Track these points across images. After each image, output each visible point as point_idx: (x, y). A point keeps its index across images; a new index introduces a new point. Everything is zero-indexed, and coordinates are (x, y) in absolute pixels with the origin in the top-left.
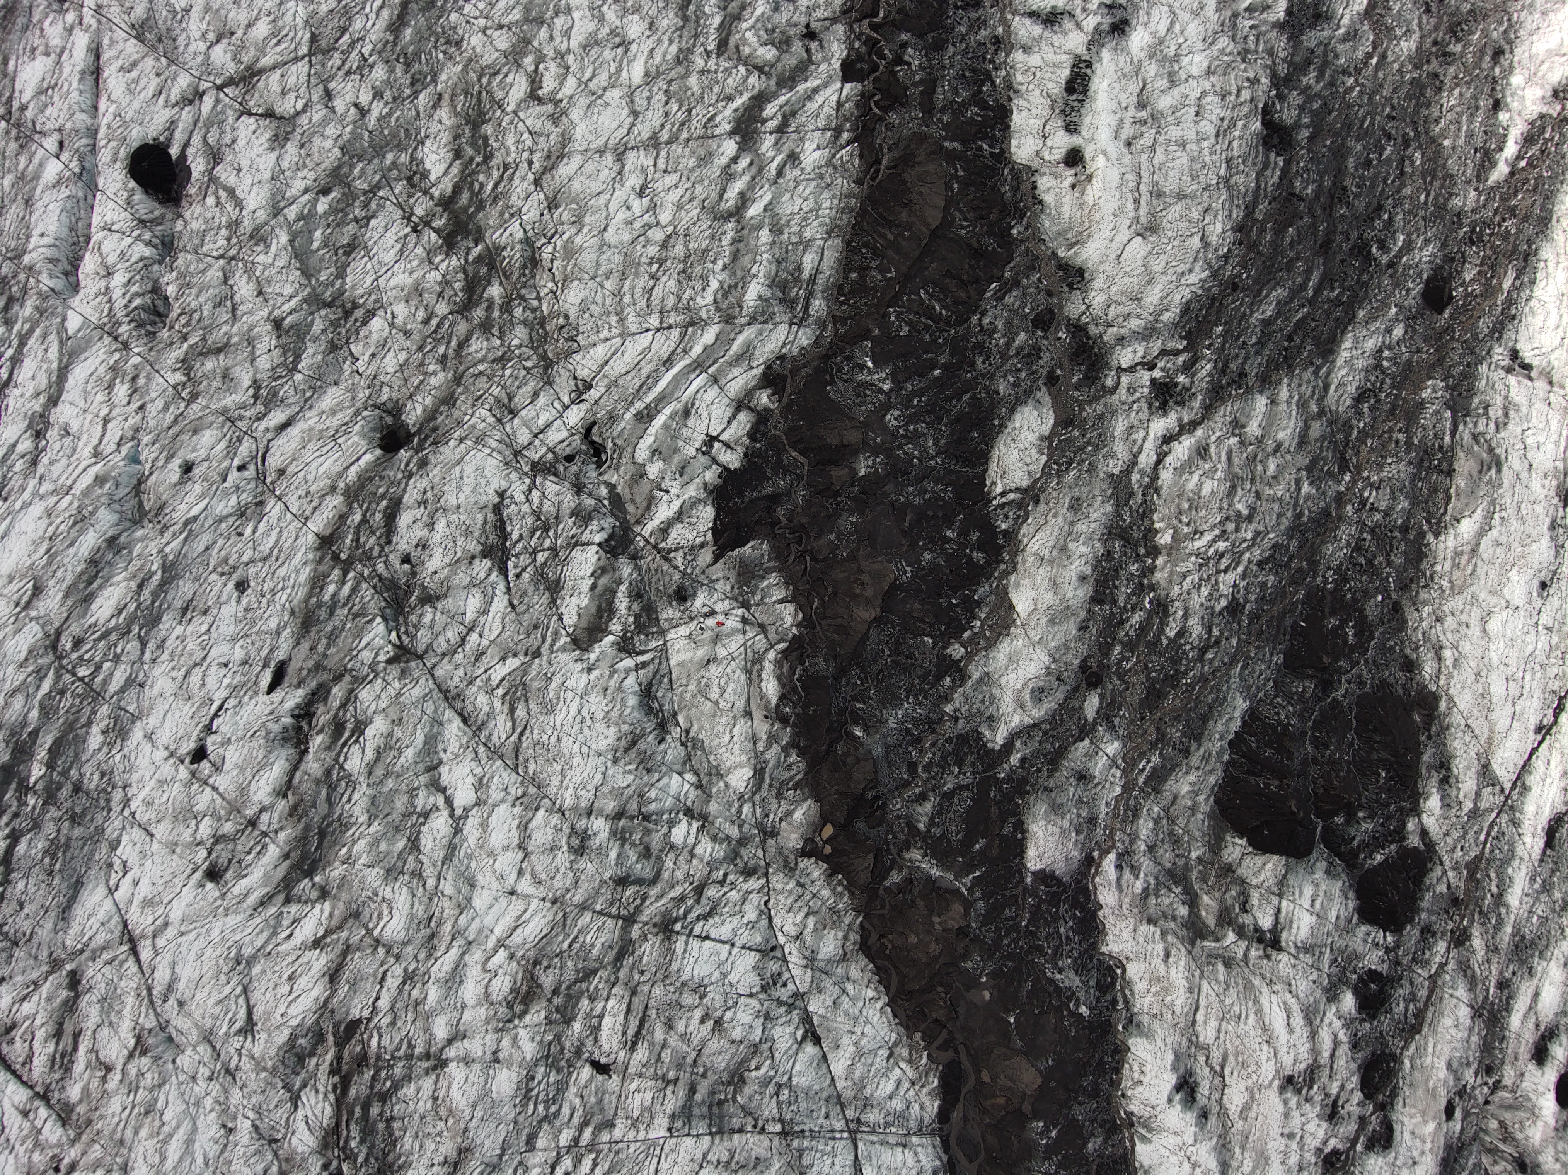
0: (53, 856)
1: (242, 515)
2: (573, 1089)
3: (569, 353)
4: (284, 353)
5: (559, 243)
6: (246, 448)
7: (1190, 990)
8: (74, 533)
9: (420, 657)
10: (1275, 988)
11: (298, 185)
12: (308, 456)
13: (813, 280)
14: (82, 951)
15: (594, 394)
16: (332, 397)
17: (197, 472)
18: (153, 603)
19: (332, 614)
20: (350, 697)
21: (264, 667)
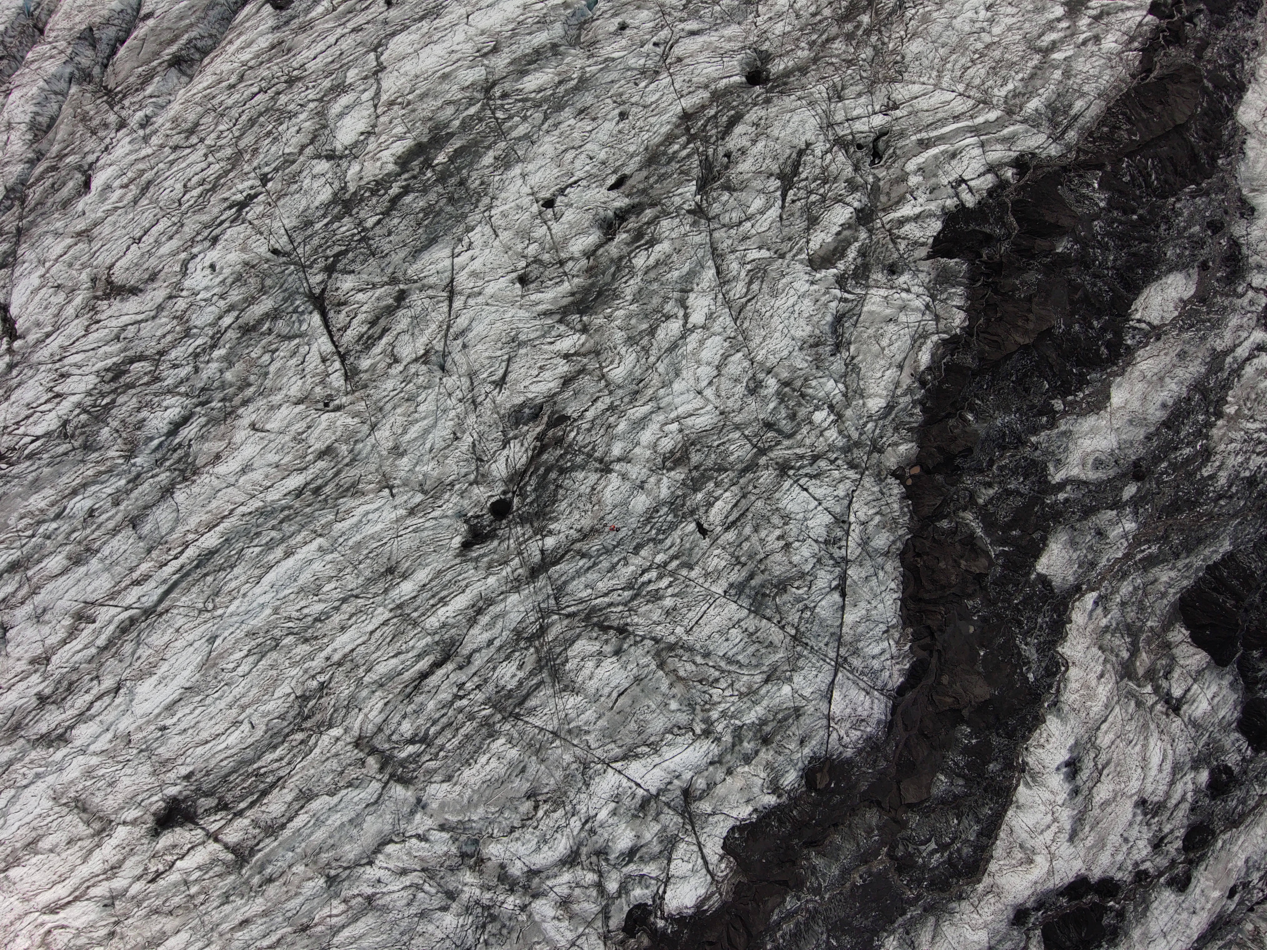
0: (426, 215)
1: (642, 73)
2: (679, 532)
3: (894, 81)
5: (921, 11)
6: (664, 34)
7: (1106, 706)
8: (535, 27)
9: (709, 220)
10: (1163, 737)
12: (701, 58)
13: (1075, 118)
14: (415, 282)
15: (898, 113)
16: (733, 30)
17: (628, 32)
18: (563, 97)
19: (668, 163)
20: (655, 220)
21: (614, 172)
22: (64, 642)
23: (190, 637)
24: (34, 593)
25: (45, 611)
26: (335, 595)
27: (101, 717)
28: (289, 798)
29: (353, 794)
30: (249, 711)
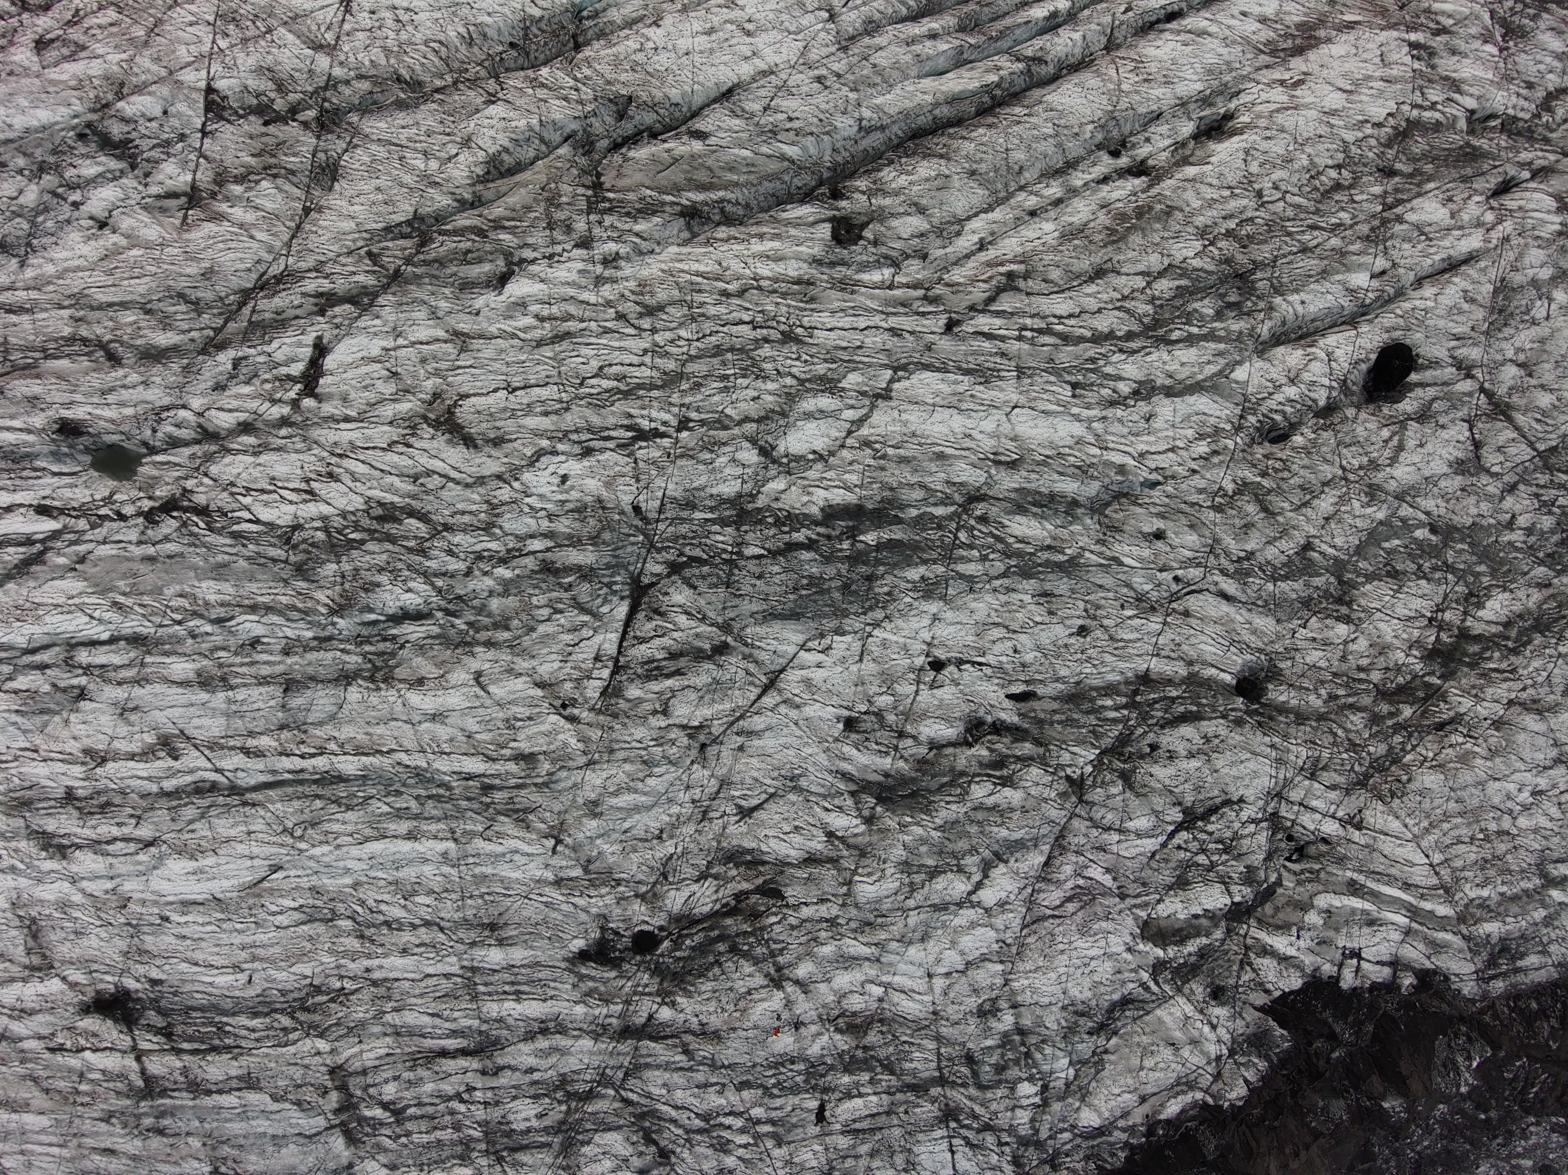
0: (810, 585)
1: (1138, 600)
2: (796, 1100)
3: (1379, 797)
4: (1284, 565)
5: (1468, 745)
6: (1194, 573)
8: (1070, 470)
9: (1081, 801)
11: (1429, 504)
12: (1210, 629)
13: (1517, 971)
14: (745, 645)
15: (1355, 835)
16: (1265, 623)
17: (1159, 544)
18: (1040, 564)
19: (1088, 713)
20: (1026, 761)
21: (1027, 682)
22: (132, 757)
23: (256, 850)
24: (138, 682)
25: (135, 709)
26: (424, 913)
27: (114, 861)
28: (234, 1072)
29: (294, 1114)
30: (257, 965)
